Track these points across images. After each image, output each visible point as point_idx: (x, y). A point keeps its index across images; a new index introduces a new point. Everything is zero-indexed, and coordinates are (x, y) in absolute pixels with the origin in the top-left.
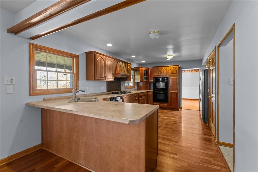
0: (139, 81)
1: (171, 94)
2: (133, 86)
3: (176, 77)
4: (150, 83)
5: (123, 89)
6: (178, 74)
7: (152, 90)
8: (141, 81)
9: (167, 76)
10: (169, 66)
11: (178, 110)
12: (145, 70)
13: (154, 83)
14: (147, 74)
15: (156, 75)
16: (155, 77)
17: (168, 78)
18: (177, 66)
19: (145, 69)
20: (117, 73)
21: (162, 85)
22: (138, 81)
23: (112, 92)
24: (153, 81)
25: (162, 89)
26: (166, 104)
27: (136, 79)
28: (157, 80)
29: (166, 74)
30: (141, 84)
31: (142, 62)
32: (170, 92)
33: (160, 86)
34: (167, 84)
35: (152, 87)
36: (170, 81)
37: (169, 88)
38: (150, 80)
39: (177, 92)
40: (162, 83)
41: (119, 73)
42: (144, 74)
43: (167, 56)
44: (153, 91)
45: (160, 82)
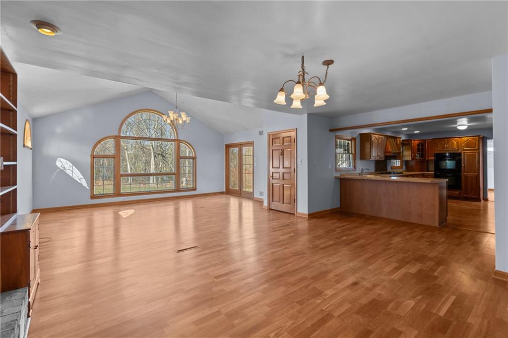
0: (411, 159)
1: (466, 177)
2: (399, 165)
3: (476, 152)
4: (428, 161)
5: (389, 170)
6: (479, 149)
7: (431, 171)
8: (413, 159)
9: (459, 152)
10: (461, 137)
11: (480, 201)
12: (419, 143)
13: (435, 161)
14: (422, 149)
15: (438, 150)
16: (437, 152)
17: (460, 154)
18: (477, 137)
19: (419, 141)
20: (387, 151)
21: (449, 164)
22: (409, 158)
23: (380, 172)
24: (433, 158)
25: (450, 171)
26: (458, 192)
27: (404, 156)
28: (441, 157)
29: (457, 149)
30: (413, 163)
31: (415, 132)
32: (463, 174)
33: (446, 165)
34: (459, 163)
35: (432, 167)
36: (464, 158)
37: (463, 168)
38: (428, 157)
39: (476, 174)
40: (449, 161)
41: (390, 151)
42: (418, 149)
43: (458, 126)
44: (433, 173)
45: (446, 160)
